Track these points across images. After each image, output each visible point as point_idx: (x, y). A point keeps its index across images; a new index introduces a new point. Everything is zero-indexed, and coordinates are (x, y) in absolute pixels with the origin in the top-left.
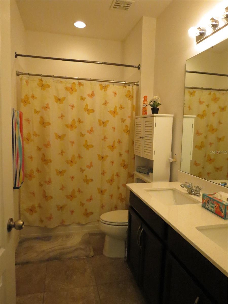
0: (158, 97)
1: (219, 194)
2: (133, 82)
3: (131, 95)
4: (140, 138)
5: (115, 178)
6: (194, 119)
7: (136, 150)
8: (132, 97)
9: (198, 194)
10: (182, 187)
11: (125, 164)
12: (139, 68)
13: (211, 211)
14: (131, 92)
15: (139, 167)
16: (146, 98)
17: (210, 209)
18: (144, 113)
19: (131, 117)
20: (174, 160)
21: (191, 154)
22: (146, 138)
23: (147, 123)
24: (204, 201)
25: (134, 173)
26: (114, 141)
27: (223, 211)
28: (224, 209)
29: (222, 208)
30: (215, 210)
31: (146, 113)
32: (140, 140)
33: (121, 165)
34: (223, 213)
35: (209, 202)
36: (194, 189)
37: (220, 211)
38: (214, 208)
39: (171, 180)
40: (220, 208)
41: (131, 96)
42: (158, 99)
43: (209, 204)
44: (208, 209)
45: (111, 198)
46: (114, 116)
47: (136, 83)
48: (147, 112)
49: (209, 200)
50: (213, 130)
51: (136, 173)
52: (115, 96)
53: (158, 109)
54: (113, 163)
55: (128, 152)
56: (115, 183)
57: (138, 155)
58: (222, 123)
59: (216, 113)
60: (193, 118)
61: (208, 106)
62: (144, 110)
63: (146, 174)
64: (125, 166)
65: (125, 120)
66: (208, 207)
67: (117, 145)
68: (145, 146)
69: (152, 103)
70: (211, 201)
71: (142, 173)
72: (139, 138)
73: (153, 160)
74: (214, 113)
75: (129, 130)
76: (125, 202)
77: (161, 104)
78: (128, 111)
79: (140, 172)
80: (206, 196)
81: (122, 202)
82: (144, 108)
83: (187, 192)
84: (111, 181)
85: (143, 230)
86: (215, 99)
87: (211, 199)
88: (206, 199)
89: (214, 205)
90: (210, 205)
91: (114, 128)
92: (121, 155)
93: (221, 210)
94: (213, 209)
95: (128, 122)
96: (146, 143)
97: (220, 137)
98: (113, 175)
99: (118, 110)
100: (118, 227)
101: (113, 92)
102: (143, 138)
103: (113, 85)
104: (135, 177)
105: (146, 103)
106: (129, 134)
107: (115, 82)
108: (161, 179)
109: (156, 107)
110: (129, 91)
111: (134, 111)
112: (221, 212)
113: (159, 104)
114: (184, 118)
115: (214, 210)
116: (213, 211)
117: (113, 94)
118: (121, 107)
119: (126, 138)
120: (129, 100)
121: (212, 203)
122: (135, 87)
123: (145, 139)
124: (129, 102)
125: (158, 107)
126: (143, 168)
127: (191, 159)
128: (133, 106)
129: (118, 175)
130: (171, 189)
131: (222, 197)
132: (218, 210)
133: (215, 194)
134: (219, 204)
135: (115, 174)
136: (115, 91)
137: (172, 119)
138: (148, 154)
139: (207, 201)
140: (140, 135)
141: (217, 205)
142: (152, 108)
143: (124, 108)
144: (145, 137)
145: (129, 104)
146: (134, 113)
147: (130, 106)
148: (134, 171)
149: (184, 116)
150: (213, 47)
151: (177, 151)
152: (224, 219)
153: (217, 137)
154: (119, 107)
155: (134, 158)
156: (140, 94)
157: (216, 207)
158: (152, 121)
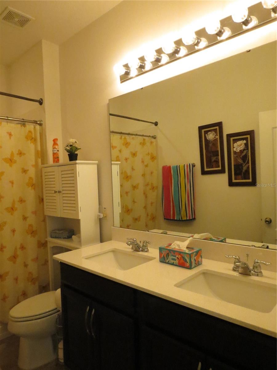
0: (75, 140)
1: (175, 243)
2: (34, 121)
3: (33, 137)
4: (55, 192)
5: (19, 252)
6: (118, 166)
7: (48, 209)
8: (35, 140)
9: (146, 250)
10: (128, 245)
11: (34, 230)
12: (41, 102)
13: (173, 264)
14: (33, 132)
15: (53, 231)
16: (56, 141)
17: (171, 262)
18: (56, 160)
19: (36, 166)
20: (105, 215)
21: (119, 206)
22: (64, 192)
23: (63, 173)
24: (163, 255)
25: (47, 239)
26: (14, 201)
27: (188, 260)
28: (188, 258)
29: (186, 258)
30: (178, 262)
31: (58, 161)
32: (55, 195)
33: (27, 233)
34: (187, 262)
35: (168, 255)
36: (141, 245)
37: (183, 261)
38: (176, 260)
39: (102, 241)
40: (183, 258)
41: (33, 139)
42: (76, 142)
43: (169, 257)
44: (168, 263)
45: (17, 283)
46: (11, 166)
47: (38, 122)
48: (59, 159)
49: (168, 253)
50: (127, 177)
51: (49, 239)
52: (10, 138)
53: (77, 154)
54: (14, 231)
55: (35, 213)
56: (19, 260)
57: (51, 215)
58: (135, 170)
59: (128, 158)
60: (117, 164)
61: (120, 151)
62: (55, 156)
63: (65, 238)
64: (33, 233)
65: (28, 170)
66: (168, 260)
67: (17, 205)
68: (64, 202)
69: (68, 148)
70: (171, 253)
71: (60, 238)
72: (53, 192)
73: (80, 219)
74: (126, 159)
75: (34, 183)
76: (37, 284)
77: (80, 149)
78: (31, 158)
79: (56, 237)
80: (164, 249)
81: (34, 283)
82: (54, 154)
83: (133, 250)
84: (14, 258)
85: (95, 309)
86: (127, 144)
87: (171, 252)
88: (164, 253)
89: (175, 256)
90: (171, 257)
91: (12, 183)
92: (25, 218)
93: (186, 260)
94: (174, 261)
95: (32, 172)
96: (64, 198)
97: (134, 185)
98: (16, 249)
99: (16, 158)
100: (39, 320)
101: (8, 133)
102: (59, 192)
103: (6, 123)
104: (50, 245)
105: (56, 147)
106: (34, 189)
107: (9, 118)
108: (91, 242)
109: (75, 152)
110: (30, 132)
111: (40, 158)
112: (185, 263)
113: (77, 149)
114: (112, 165)
115: (176, 262)
116: (175, 264)
117: (8, 136)
118: (20, 154)
119: (31, 195)
120: (31, 144)
121: (172, 255)
122: (38, 127)
123: (63, 194)
124: (32, 146)
125: (76, 153)
126: (60, 231)
127: (120, 212)
128: (37, 152)
129: (22, 248)
130: (111, 250)
131: (181, 246)
132: (182, 261)
133: (170, 245)
134: (181, 254)
135: (18, 246)
136: (9, 132)
137: (96, 166)
138: (69, 212)
139: (166, 255)
140: (54, 189)
141: (180, 256)
142: (68, 154)
143: (24, 154)
144: (63, 190)
145: (31, 149)
146: (40, 160)
147: (33, 152)
148: (47, 237)
149: (112, 162)
150: (142, 88)
151: (105, 204)
152: (190, 269)
153: (132, 185)
154: (17, 152)
155: (44, 220)
156: (46, 136)
157: (178, 258)
158: (73, 170)
